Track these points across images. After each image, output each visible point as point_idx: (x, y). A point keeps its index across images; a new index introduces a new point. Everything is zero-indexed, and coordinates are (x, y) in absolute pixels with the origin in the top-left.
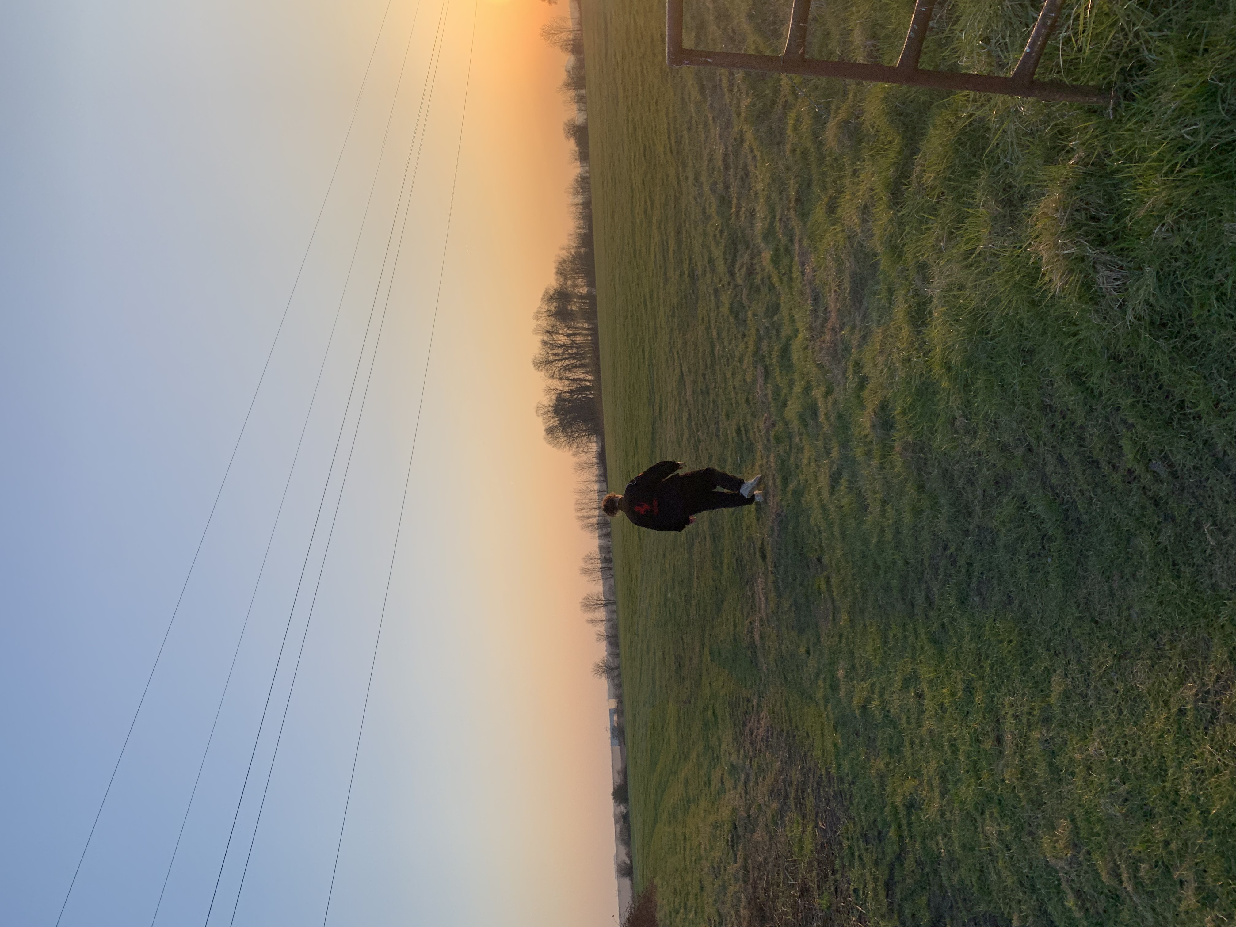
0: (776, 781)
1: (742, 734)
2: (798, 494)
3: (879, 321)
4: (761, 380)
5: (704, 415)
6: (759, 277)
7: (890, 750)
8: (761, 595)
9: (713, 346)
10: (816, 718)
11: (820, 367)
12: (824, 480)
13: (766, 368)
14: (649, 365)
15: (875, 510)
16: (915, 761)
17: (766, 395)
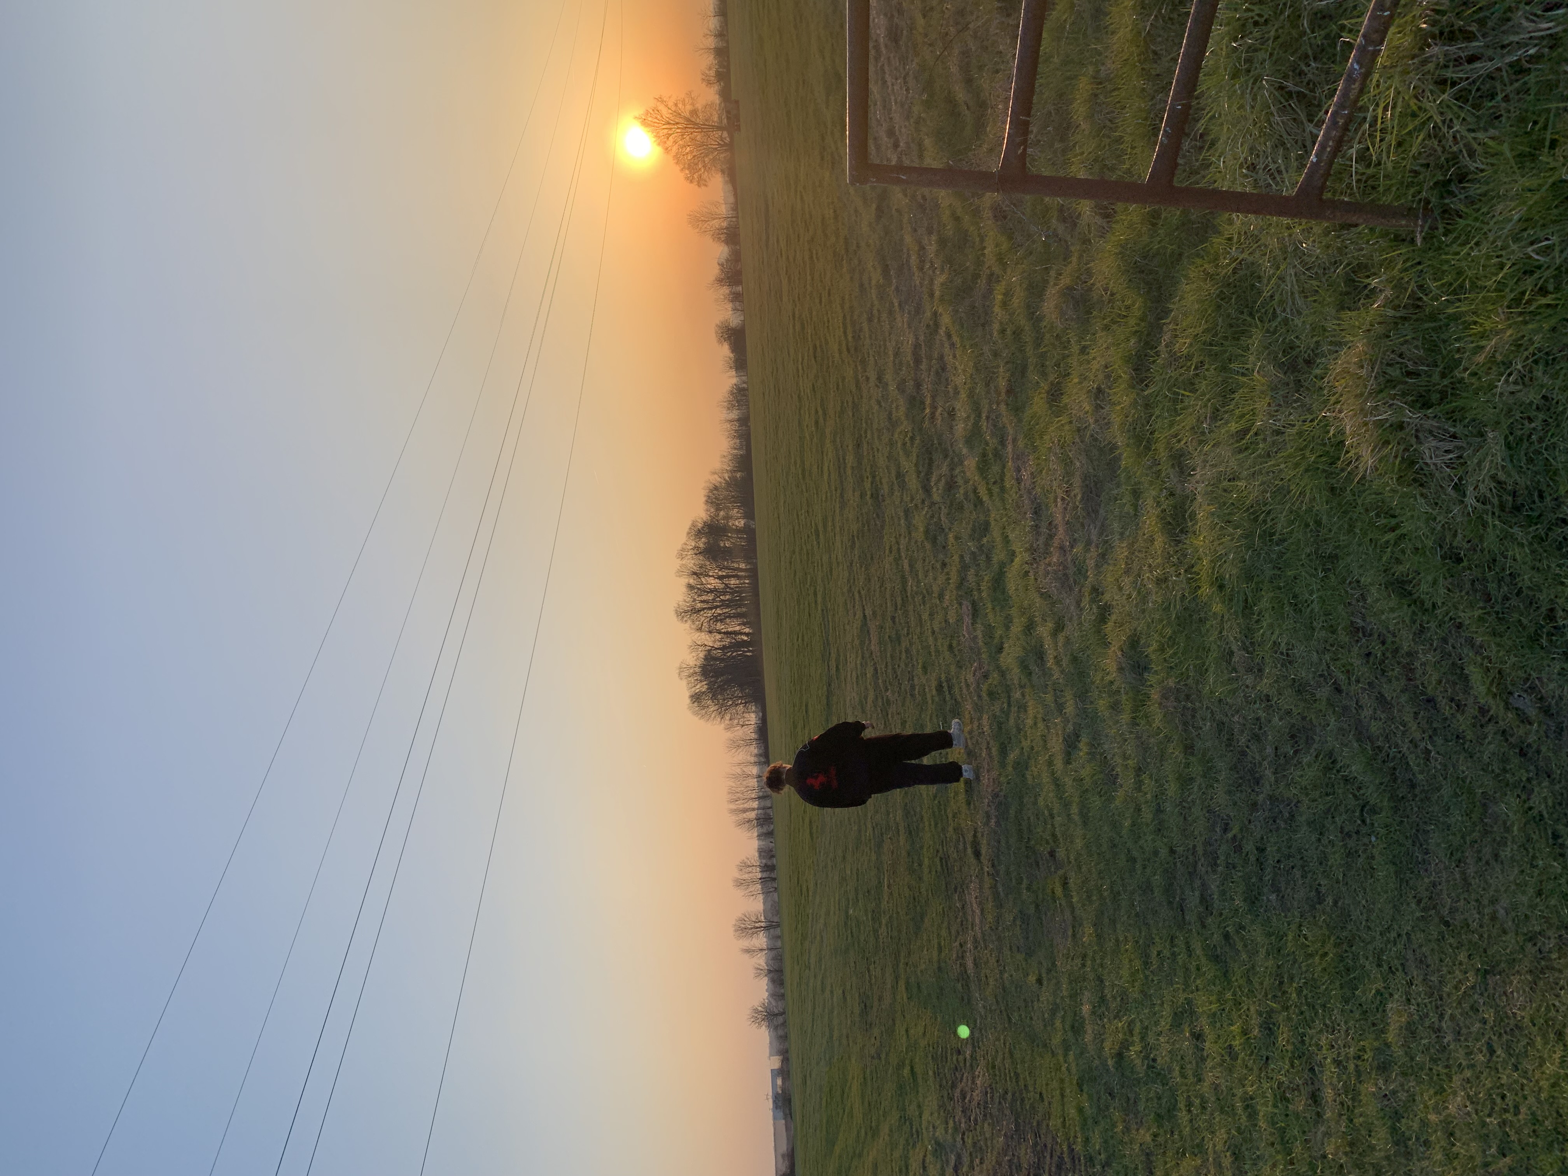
0: (999, 1163)
1: (951, 1099)
2: (1021, 766)
3: (1122, 534)
4: (967, 620)
5: (893, 669)
6: (962, 491)
7: (1159, 1116)
8: (975, 905)
9: (904, 581)
10: (1053, 1074)
11: (1046, 596)
12: (1056, 745)
13: (974, 604)
14: (823, 610)
15: (1127, 781)
16: (1195, 1130)
17: (976, 637)
